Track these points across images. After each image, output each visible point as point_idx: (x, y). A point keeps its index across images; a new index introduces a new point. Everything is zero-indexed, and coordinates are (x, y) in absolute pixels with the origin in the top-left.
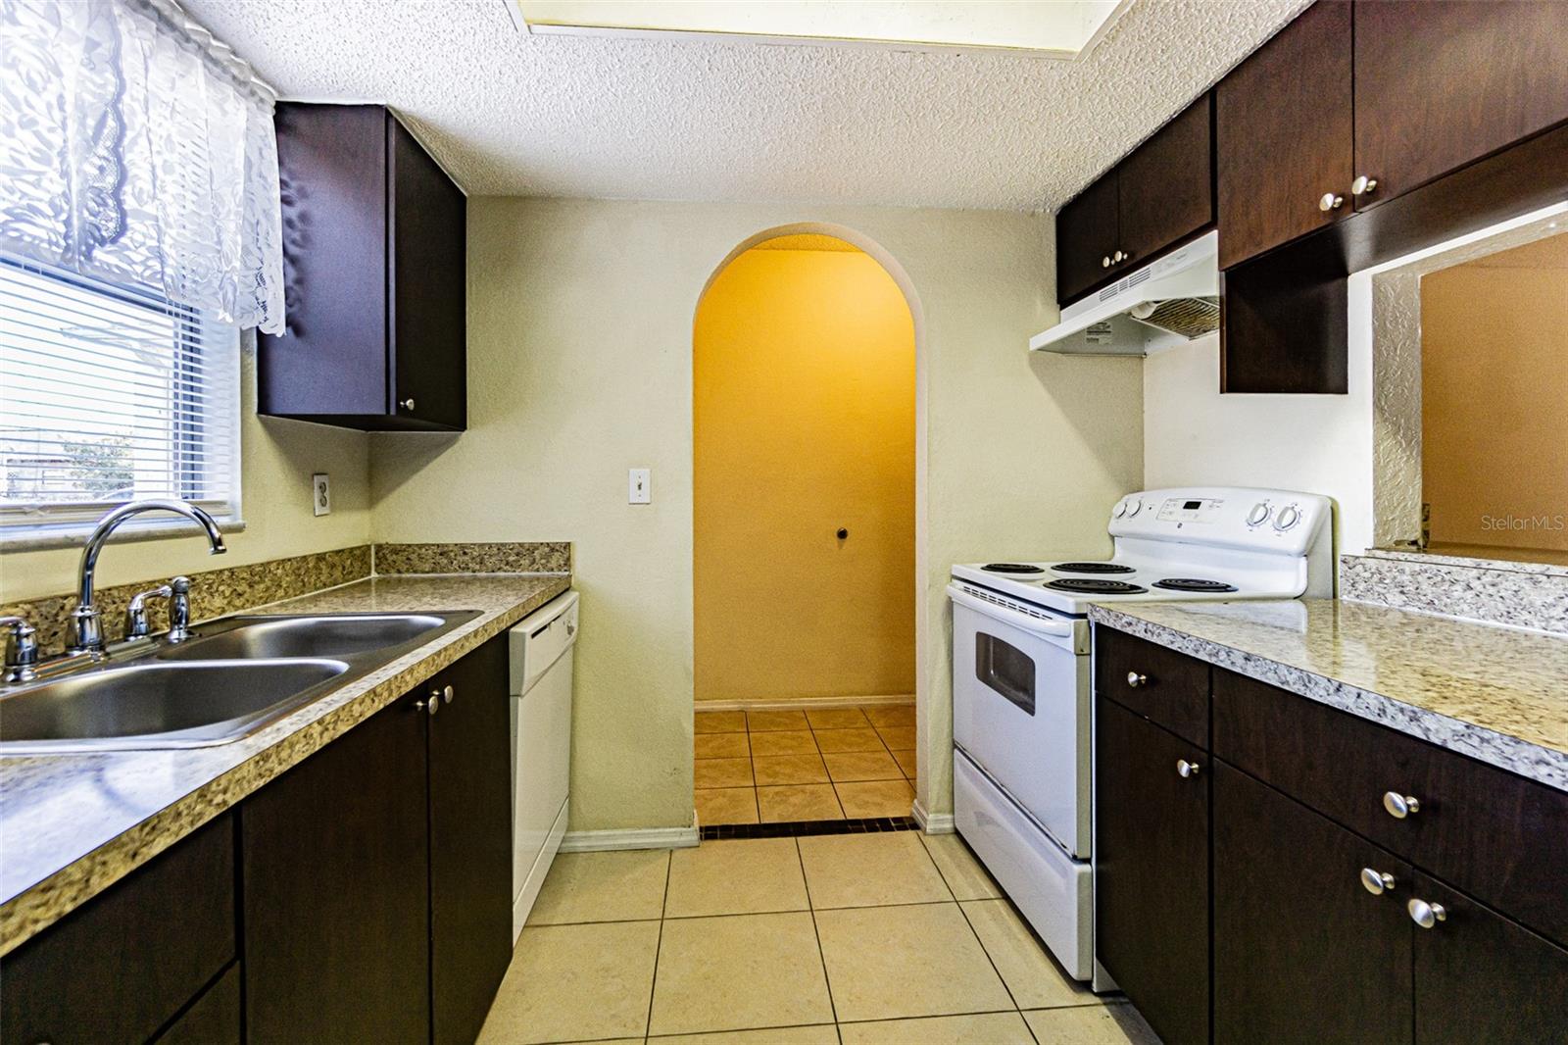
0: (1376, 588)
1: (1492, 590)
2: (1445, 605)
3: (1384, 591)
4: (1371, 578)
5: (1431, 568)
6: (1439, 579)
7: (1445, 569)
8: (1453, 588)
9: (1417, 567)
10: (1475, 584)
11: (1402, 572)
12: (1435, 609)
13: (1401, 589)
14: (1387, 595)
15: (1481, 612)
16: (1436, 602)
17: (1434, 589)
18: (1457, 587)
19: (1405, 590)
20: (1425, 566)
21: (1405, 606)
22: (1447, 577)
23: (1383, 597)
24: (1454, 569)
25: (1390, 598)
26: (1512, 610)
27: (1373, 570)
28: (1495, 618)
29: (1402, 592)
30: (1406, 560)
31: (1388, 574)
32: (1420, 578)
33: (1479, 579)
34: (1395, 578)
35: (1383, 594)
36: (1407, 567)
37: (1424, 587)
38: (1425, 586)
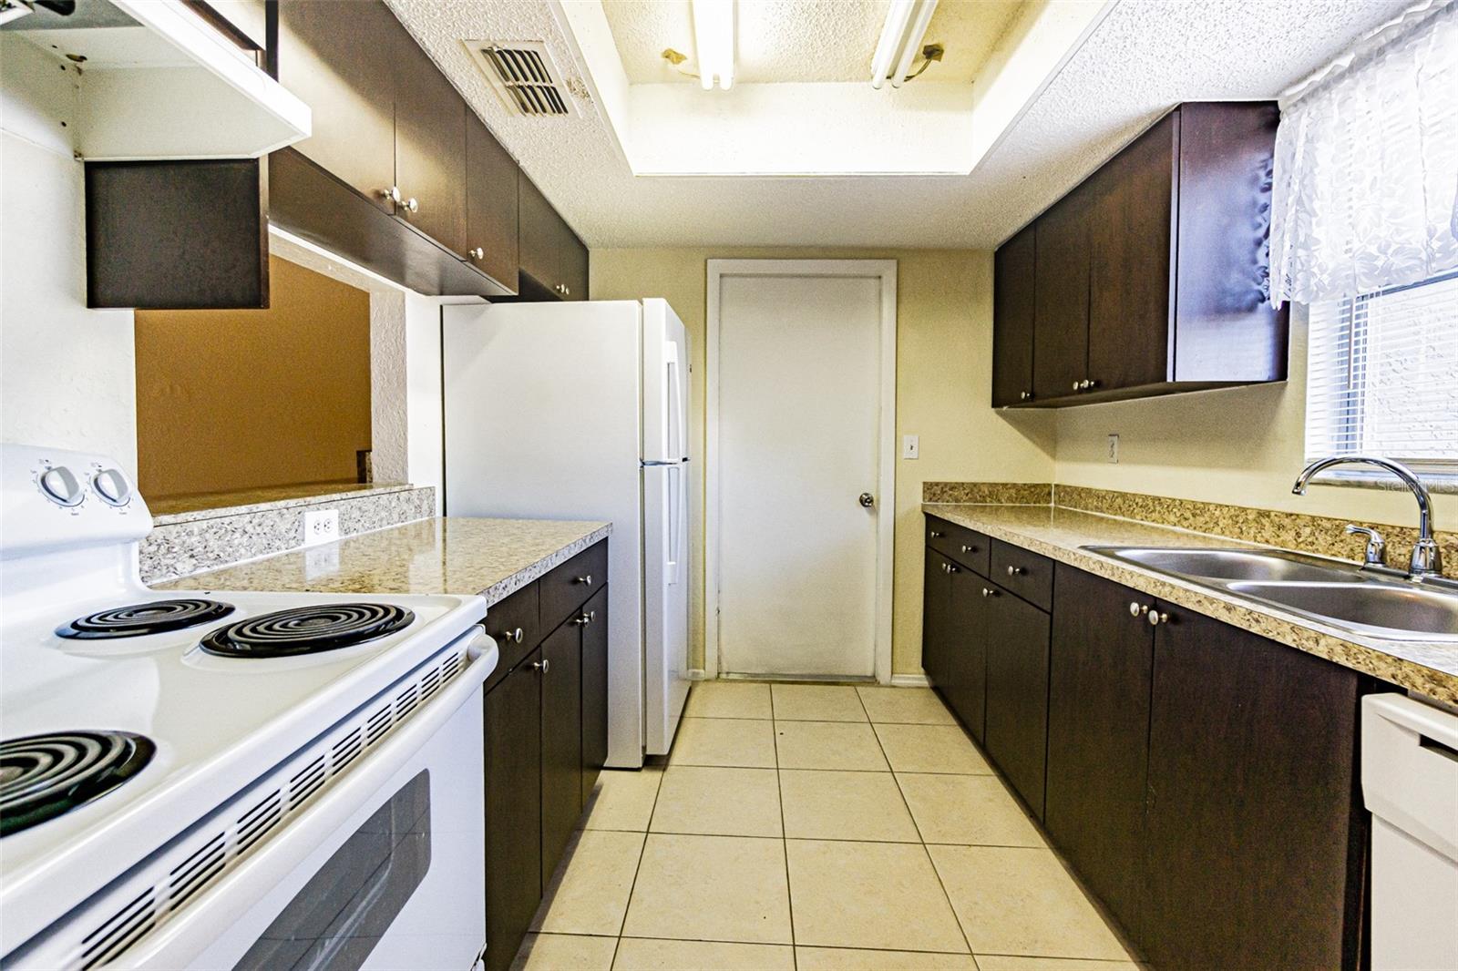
0: (164, 562)
1: (259, 529)
2: (229, 555)
3: (172, 562)
4: (158, 550)
5: (216, 523)
6: (223, 531)
7: (227, 521)
8: (234, 537)
9: (204, 525)
10: (249, 528)
11: (190, 534)
12: (221, 562)
13: (190, 553)
14: (177, 565)
15: (253, 551)
16: (222, 555)
17: (220, 542)
18: (237, 535)
19: (194, 553)
20: (212, 522)
21: (195, 570)
22: (229, 528)
23: (172, 569)
24: (233, 518)
25: (179, 566)
26: (270, 542)
27: (159, 541)
28: (261, 552)
29: (192, 556)
30: (195, 520)
31: (176, 541)
32: (207, 535)
33: (251, 522)
34: (184, 542)
35: (172, 565)
36: (195, 527)
37: (211, 544)
38: (213, 543)
